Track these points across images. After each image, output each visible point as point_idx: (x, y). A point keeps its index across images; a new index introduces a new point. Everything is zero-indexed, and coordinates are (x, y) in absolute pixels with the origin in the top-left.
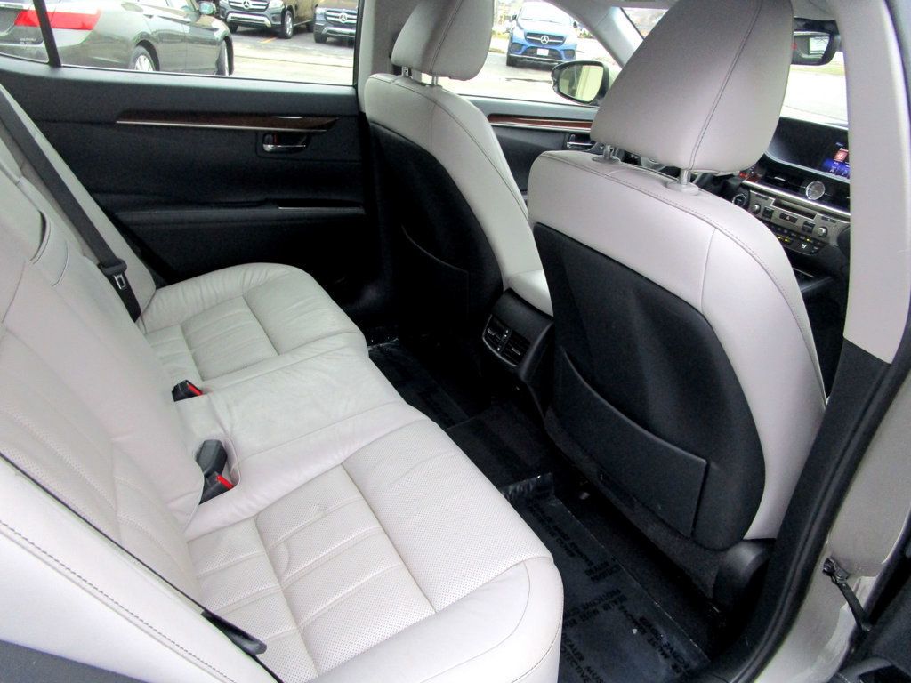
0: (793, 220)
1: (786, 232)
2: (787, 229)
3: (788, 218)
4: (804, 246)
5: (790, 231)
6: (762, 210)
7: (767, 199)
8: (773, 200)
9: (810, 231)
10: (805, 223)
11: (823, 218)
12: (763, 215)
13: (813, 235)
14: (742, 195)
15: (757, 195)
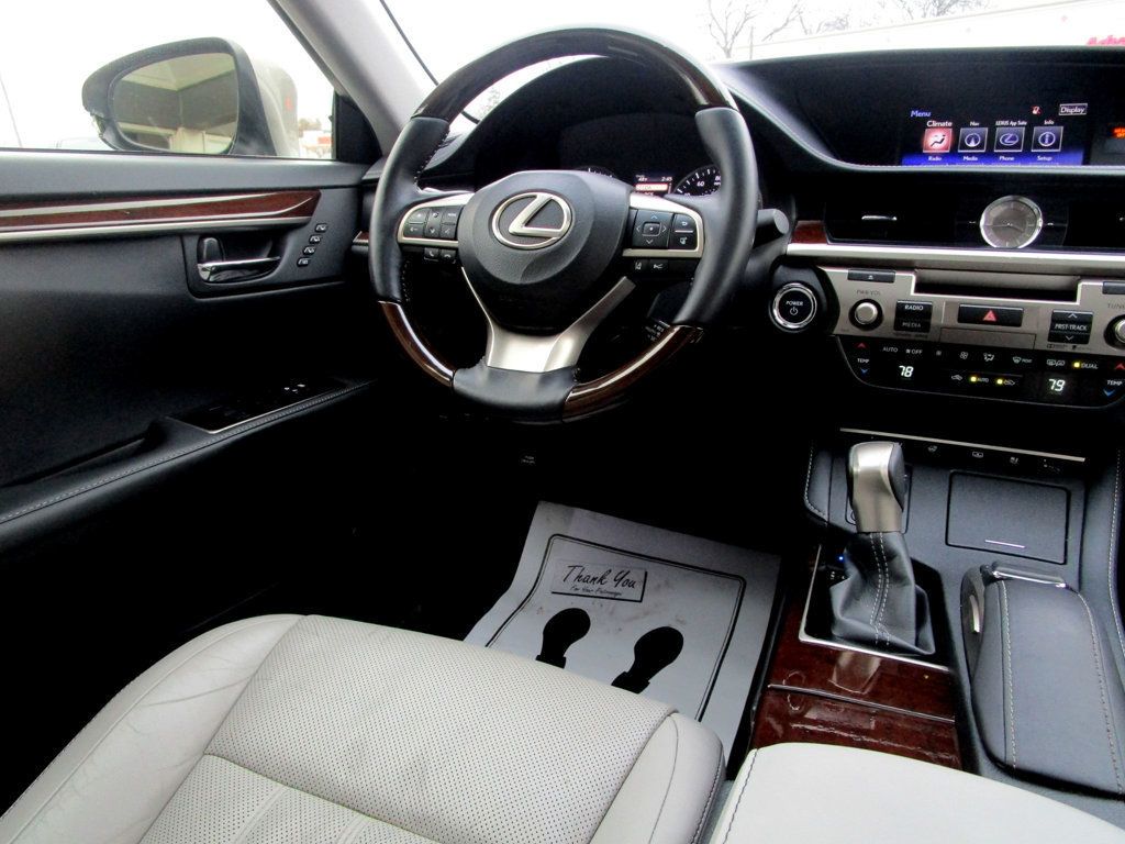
0: (1011, 319)
1: (989, 358)
2: (990, 350)
3: (990, 317)
4: (1058, 385)
5: (1004, 354)
6: (890, 316)
7: (890, 280)
8: (912, 278)
9: (1083, 338)
10: (1057, 318)
11: (1106, 291)
12: (897, 325)
13: (1097, 345)
14: (797, 287)
15: (851, 277)
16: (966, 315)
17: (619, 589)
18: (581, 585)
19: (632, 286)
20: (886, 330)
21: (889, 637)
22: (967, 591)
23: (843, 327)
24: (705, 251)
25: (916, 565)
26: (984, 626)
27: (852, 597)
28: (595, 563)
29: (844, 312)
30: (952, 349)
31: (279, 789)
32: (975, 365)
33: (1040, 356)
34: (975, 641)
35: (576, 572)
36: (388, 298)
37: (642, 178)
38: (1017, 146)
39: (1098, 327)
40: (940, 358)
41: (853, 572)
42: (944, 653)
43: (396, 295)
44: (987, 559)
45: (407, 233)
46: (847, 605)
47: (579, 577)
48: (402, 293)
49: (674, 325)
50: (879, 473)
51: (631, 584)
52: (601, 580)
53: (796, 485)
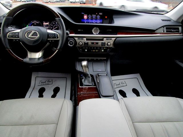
0: (97, 43)
2: (95, 47)
3: (95, 43)
4: (103, 50)
5: (97, 47)
6: (83, 44)
7: (83, 39)
8: (85, 39)
9: (105, 45)
10: (102, 43)
11: (107, 39)
12: (84, 45)
13: (106, 46)
14: (71, 40)
15: (78, 39)
16: (93, 43)
17: (48, 83)
18: (42, 84)
19: (49, 44)
20: (83, 46)
21: (89, 84)
22: (96, 77)
23: (78, 45)
24: (60, 38)
25: (90, 75)
26: (99, 81)
27: (84, 80)
28: (44, 80)
29: (78, 43)
30: (91, 47)
31: (11, 127)
32: (94, 49)
33: (101, 47)
34: (98, 83)
35: (41, 82)
36: (8, 48)
37: (44, 22)
38: (95, 18)
39: (106, 44)
40: (90, 48)
41: (84, 77)
42: (95, 85)
43: (9, 48)
44: (98, 73)
45: (9, 37)
46: (84, 82)
47: (42, 83)
48: (10, 47)
49: (57, 50)
50: (85, 65)
51: (50, 82)
52: (45, 82)
53: (74, 67)
